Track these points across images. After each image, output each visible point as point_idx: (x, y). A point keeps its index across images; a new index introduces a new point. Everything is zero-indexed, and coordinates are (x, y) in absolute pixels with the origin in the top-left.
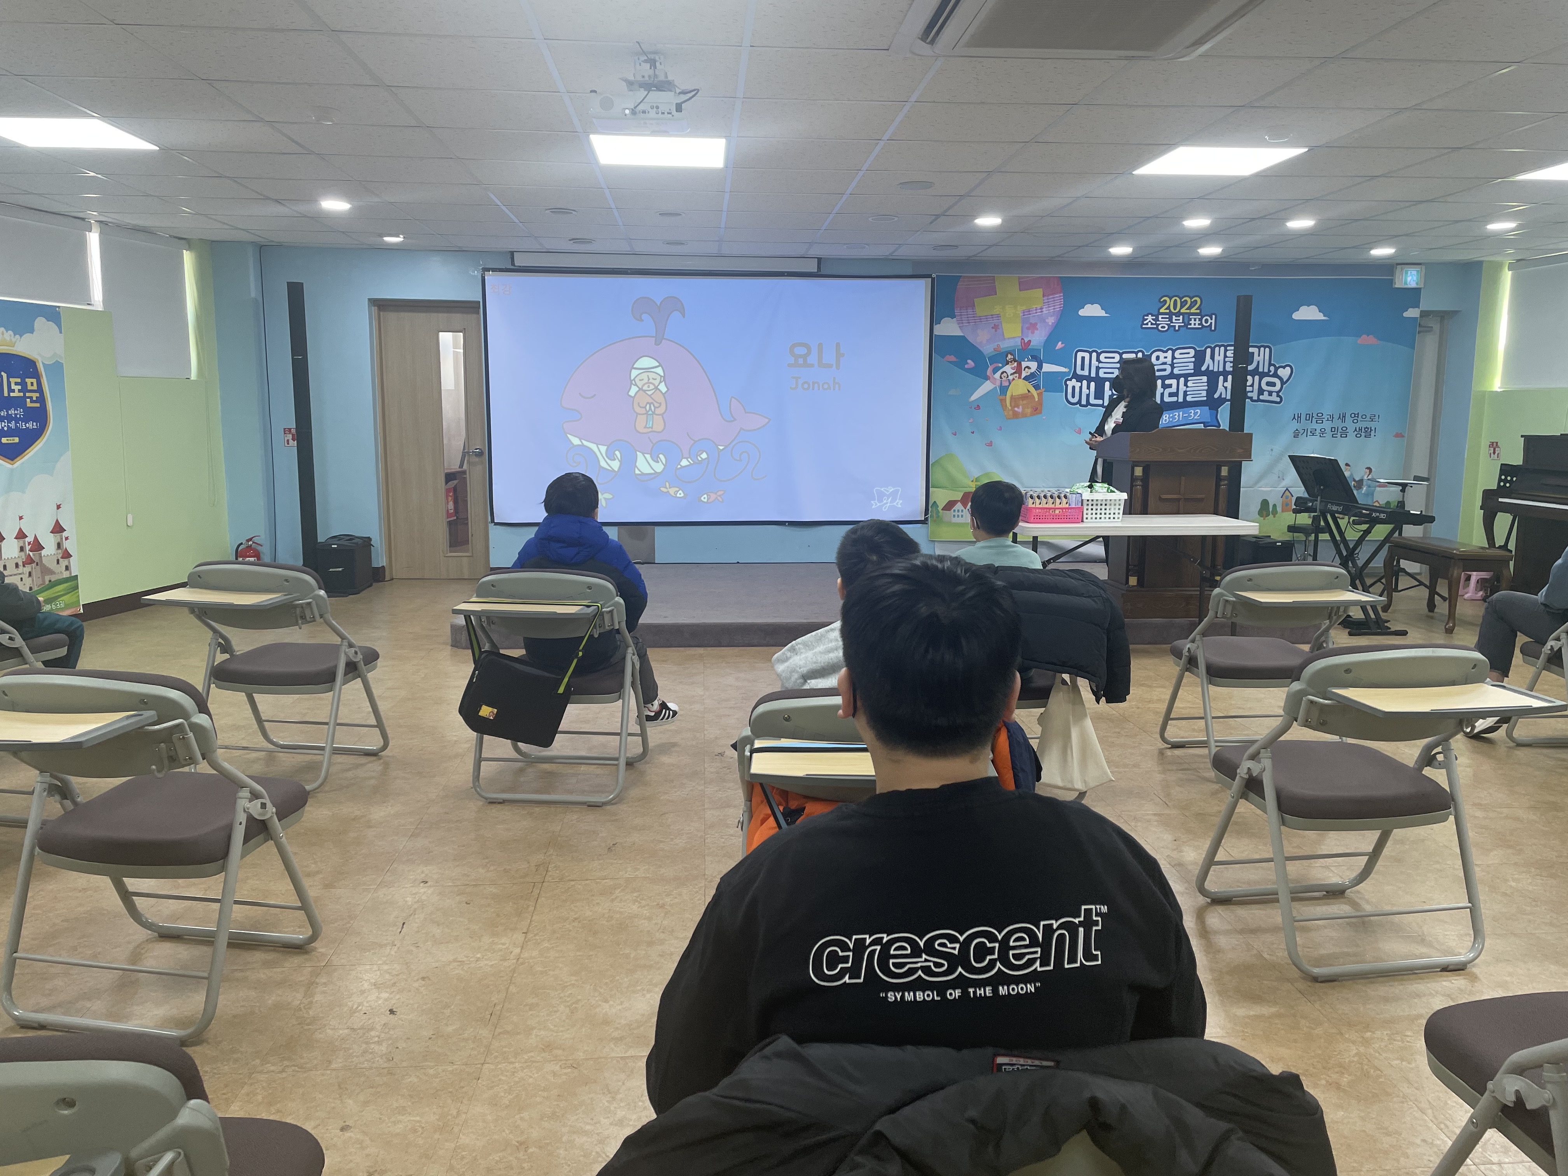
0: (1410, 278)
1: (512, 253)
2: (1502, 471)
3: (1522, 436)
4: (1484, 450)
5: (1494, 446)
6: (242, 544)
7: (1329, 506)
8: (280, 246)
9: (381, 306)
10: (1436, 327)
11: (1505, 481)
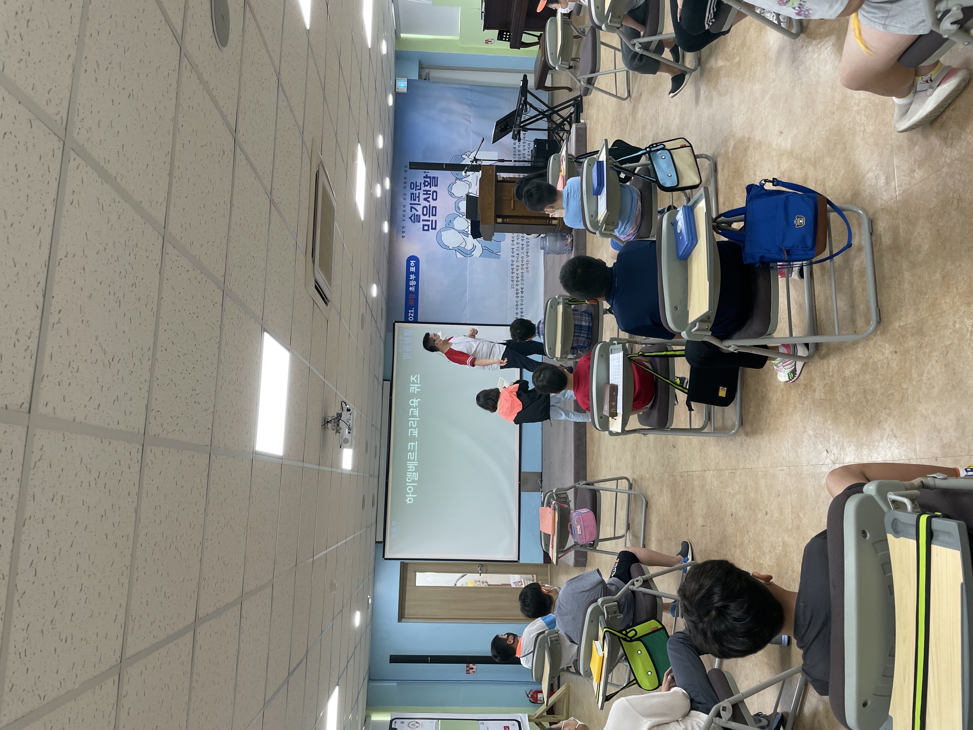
0: (402, 85)
1: (376, 542)
2: (501, 39)
3: (484, 31)
4: (489, 46)
5: (487, 42)
6: (530, 700)
7: (517, 123)
8: (369, 668)
9: (401, 616)
10: (427, 71)
11: (506, 38)
